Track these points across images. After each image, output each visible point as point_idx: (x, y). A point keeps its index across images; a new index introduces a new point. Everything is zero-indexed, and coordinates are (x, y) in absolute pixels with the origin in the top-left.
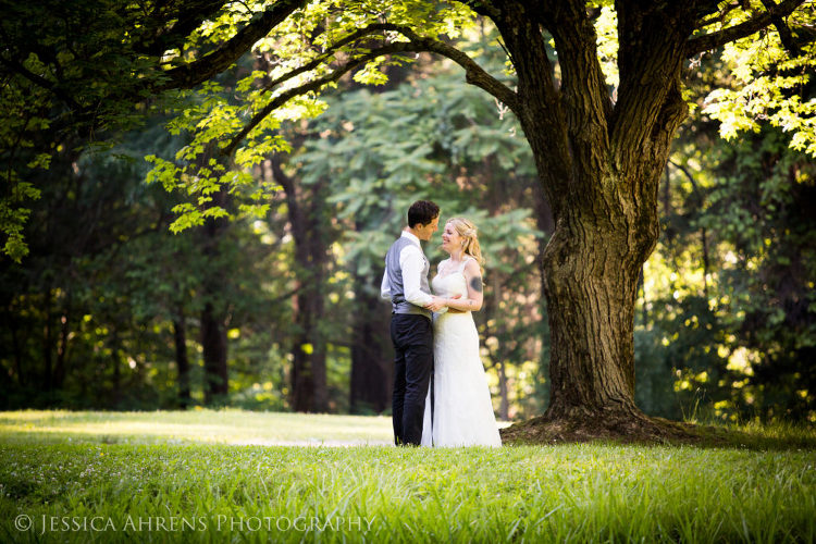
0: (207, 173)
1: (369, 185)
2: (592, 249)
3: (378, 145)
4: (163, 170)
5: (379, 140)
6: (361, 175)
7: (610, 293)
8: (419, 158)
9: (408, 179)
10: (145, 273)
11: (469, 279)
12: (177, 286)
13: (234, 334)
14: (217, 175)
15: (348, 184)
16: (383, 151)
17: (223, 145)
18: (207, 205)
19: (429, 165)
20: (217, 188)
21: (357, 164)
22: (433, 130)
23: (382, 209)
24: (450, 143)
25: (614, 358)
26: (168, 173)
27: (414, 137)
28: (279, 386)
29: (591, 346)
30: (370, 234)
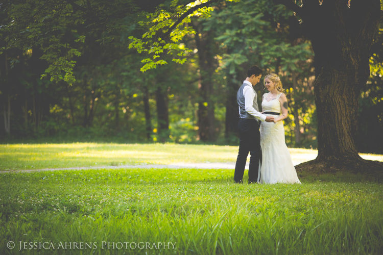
0: (157, 44)
1: (234, 32)
2: (338, 82)
3: (239, 13)
4: (137, 43)
5: (239, 10)
6: (230, 27)
7: (346, 102)
8: (258, 19)
9: (253, 29)
10: (129, 74)
11: (282, 103)
12: (144, 79)
13: (172, 96)
14: (163, 45)
15: (225, 31)
16: (241, 15)
17: (164, 32)
18: (157, 59)
19: (263, 23)
20: (162, 51)
21: (229, 22)
22: (264, 6)
23: (240, 43)
24: (272, 12)
25: (348, 132)
26: (139, 44)
27: (255, 9)
28: (192, 120)
29: (337, 127)
30: (234, 55)
